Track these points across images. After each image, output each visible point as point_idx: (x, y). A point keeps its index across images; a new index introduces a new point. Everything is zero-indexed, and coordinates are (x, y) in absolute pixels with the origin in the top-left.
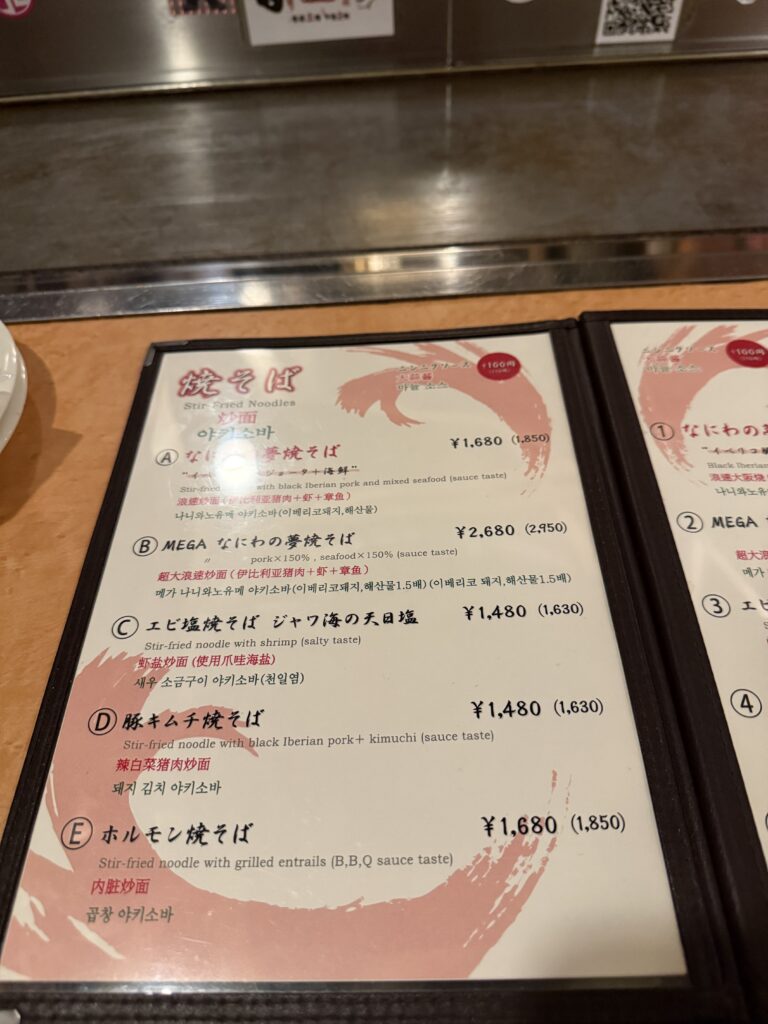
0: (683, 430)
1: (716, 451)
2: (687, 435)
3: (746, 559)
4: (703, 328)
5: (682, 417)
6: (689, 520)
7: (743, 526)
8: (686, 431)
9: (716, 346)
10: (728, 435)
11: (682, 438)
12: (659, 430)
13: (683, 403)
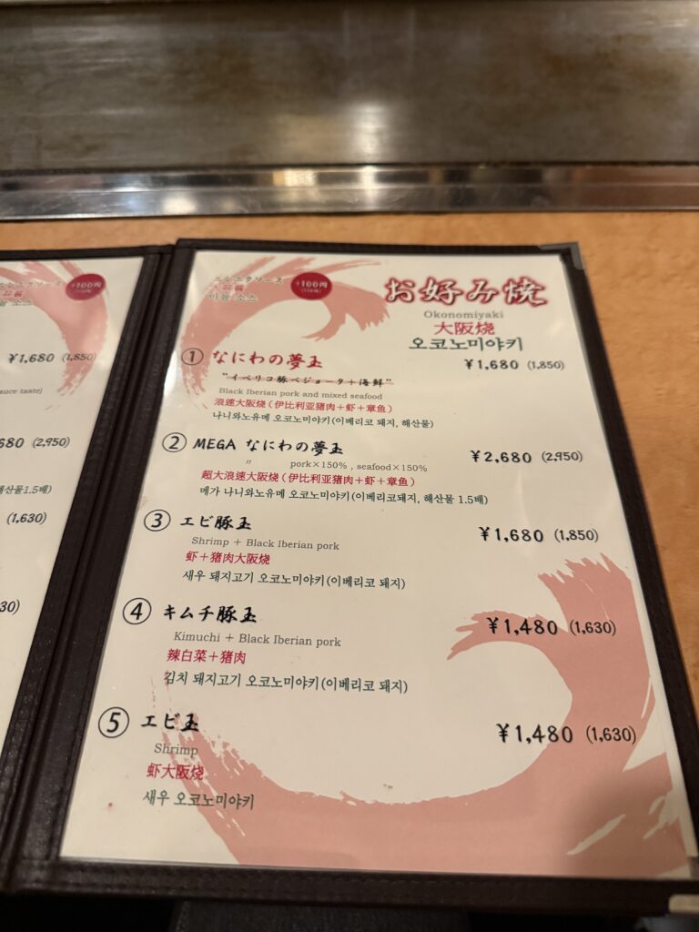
0: (213, 356)
1: (235, 378)
2: (213, 361)
3: (210, 478)
4: (282, 259)
5: (217, 342)
6: (175, 440)
7: (222, 448)
8: (215, 357)
9: (283, 278)
10: (253, 362)
11: (208, 363)
12: (190, 356)
13: (224, 330)
